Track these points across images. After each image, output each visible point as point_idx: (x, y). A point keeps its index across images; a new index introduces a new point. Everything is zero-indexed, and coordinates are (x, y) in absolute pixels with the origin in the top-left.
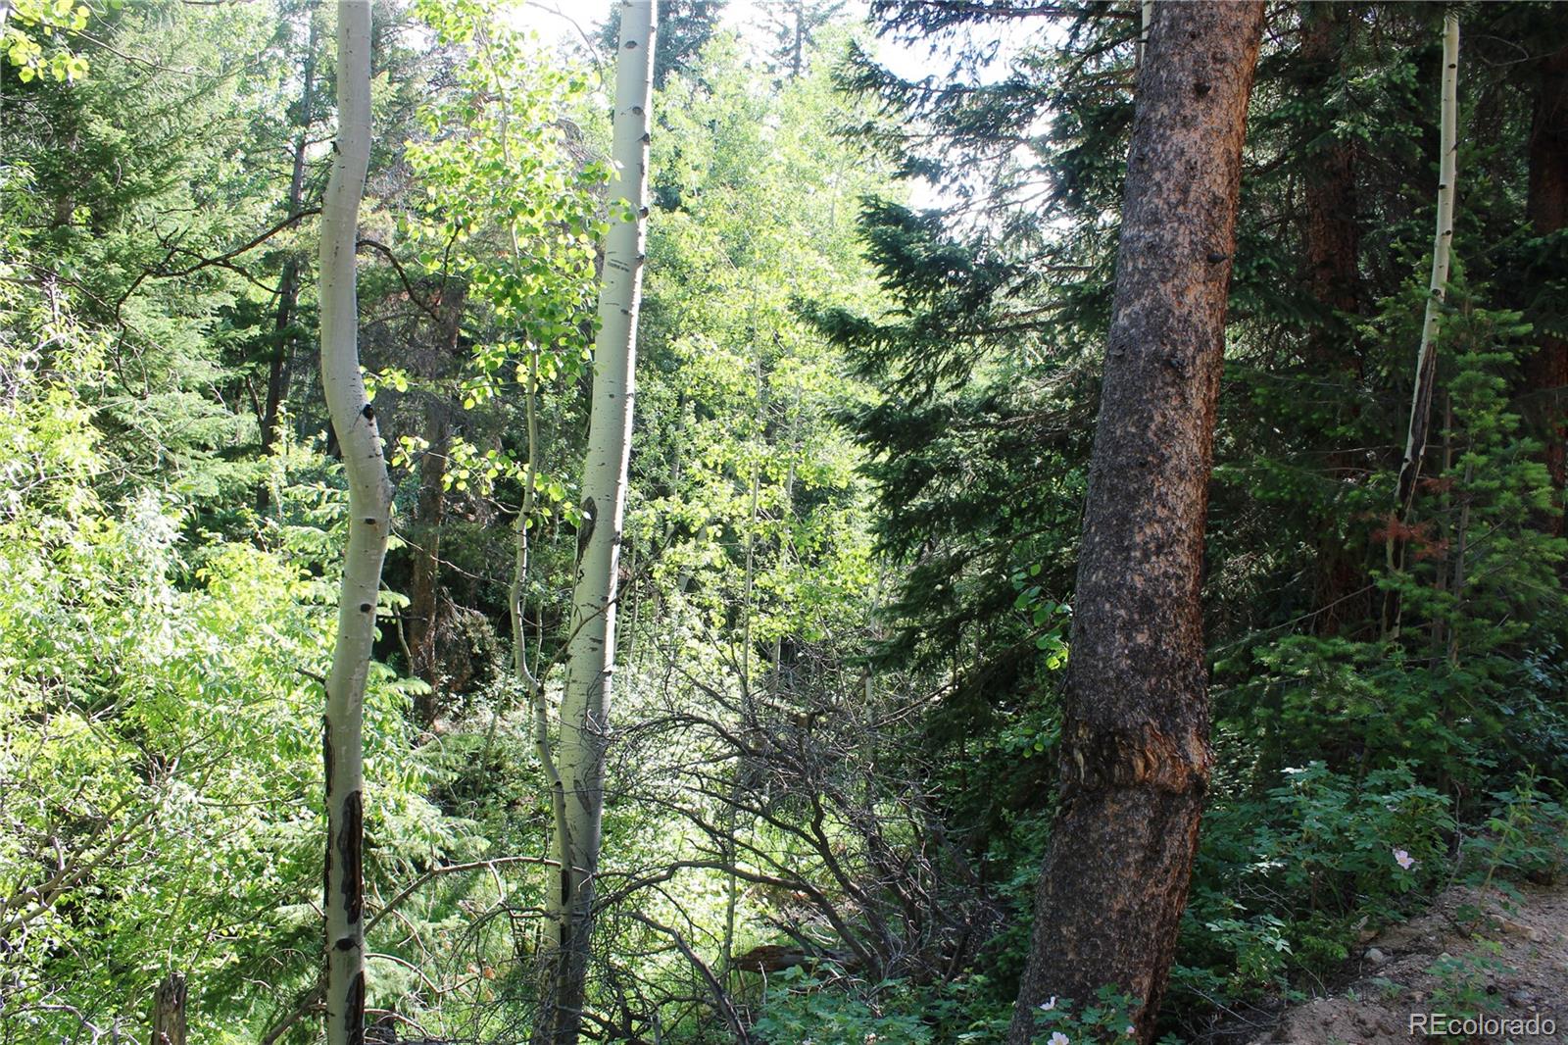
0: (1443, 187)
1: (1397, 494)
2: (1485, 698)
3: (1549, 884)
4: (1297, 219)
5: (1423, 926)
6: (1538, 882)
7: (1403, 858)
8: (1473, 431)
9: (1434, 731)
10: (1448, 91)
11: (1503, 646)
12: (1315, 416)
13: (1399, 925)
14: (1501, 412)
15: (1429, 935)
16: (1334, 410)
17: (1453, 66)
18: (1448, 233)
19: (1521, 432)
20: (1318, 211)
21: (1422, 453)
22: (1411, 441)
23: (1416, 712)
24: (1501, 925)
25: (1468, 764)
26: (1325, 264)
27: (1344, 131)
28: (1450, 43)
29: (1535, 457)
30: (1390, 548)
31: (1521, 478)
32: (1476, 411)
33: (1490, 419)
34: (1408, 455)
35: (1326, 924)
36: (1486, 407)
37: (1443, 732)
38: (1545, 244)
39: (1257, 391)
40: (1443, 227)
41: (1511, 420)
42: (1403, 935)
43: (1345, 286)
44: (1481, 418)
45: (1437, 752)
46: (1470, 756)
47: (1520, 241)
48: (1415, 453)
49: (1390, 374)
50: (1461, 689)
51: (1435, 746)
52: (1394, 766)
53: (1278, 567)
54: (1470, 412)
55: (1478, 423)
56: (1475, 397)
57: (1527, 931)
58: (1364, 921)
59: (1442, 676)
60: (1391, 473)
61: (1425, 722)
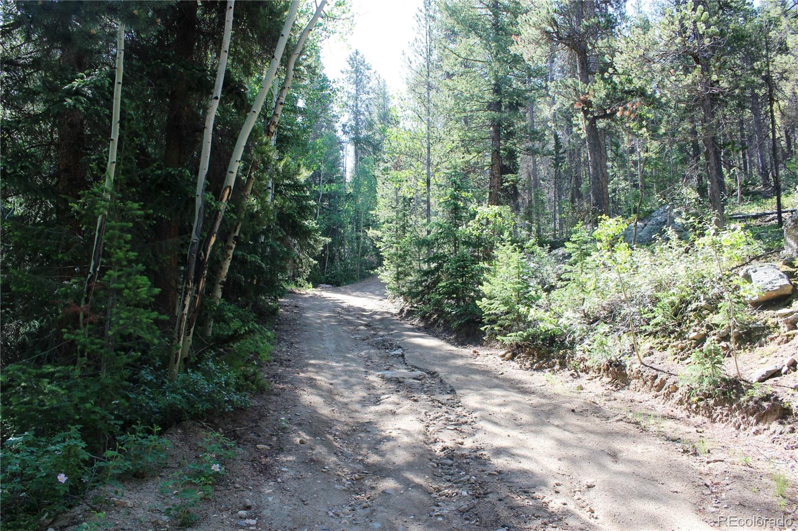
0: (112, 140)
1: (85, 290)
2: (121, 391)
3: (143, 477)
4: (55, 145)
5: (77, 510)
6: (138, 478)
7: (62, 478)
8: (113, 260)
9: (93, 410)
10: (117, 95)
11: (128, 364)
12: (47, 248)
13: (65, 512)
14: (128, 251)
15: (79, 515)
16: (58, 246)
17: (119, 83)
18: (114, 162)
19: (137, 261)
20: (63, 143)
21: (98, 269)
22: (93, 263)
23: (84, 400)
24: (114, 503)
25: (109, 424)
26: (66, 170)
27: (69, 104)
28: (119, 71)
29: (142, 273)
30: (81, 317)
31: (135, 283)
32: (115, 250)
33: (121, 254)
34: (91, 271)
35: (25, 521)
36: (120, 249)
37: (97, 409)
38: (162, 173)
39: (15, 233)
40: (112, 159)
41: (132, 255)
42: (67, 518)
43: (75, 182)
44: (117, 253)
45: (94, 420)
46: (110, 420)
47: (152, 171)
48: (94, 270)
49: (86, 229)
50: (107, 387)
51: (93, 417)
52: (70, 429)
53: (41, 327)
54: (112, 250)
55: (116, 256)
56: (115, 243)
57: (126, 503)
58: (47, 515)
59: (99, 380)
60: (82, 279)
61: (88, 405)
